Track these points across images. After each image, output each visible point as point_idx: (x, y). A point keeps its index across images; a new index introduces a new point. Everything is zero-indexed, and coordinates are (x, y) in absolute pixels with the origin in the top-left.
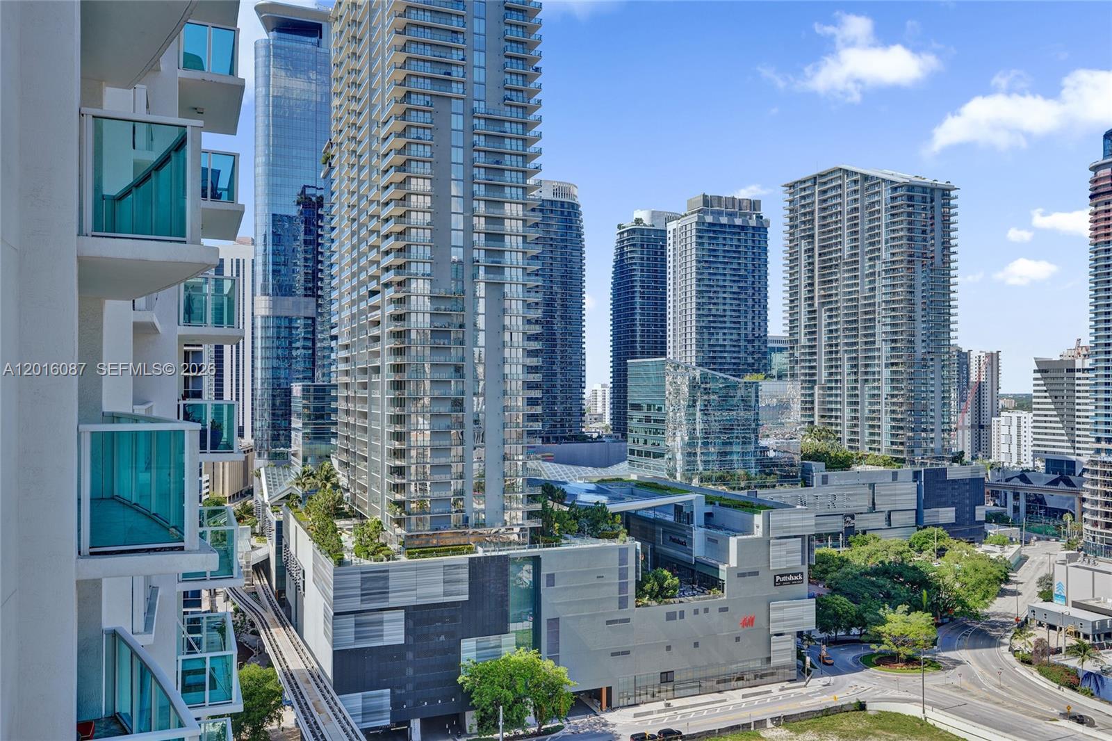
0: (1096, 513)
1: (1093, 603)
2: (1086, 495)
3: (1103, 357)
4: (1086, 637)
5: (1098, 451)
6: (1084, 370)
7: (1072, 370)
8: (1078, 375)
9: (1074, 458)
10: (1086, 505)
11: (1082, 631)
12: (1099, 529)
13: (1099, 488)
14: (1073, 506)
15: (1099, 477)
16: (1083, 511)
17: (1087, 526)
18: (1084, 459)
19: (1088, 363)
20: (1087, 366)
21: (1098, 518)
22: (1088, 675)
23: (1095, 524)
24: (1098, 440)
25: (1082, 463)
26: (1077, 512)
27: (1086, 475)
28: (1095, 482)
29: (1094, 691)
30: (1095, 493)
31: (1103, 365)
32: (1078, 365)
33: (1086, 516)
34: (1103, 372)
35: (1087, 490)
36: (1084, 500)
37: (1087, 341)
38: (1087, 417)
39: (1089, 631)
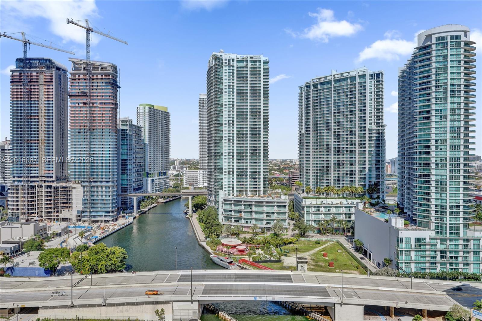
0: (13, 205)
1: (11, 240)
2: (9, 199)
3: (16, 145)
4: (8, 254)
5: (14, 181)
6: (8, 150)
7: (4, 150)
8: (6, 151)
9: (4, 184)
10: (9, 203)
11: (6, 252)
12: (14, 211)
13: (14, 195)
14: (4, 203)
15: (14, 191)
16: (8, 205)
17: (10, 211)
18: (9, 184)
19: (10, 147)
20: (9, 148)
21: (14, 207)
22: (8, 269)
23: (13, 209)
24: (14, 177)
25: (7, 186)
26: (5, 206)
27: (9, 191)
28: (13, 193)
29: (11, 274)
30: (12, 197)
31: (16, 148)
32: (6, 147)
33: (9, 207)
34: (16, 151)
35: (9, 197)
36: (8, 201)
37: (9, 138)
38: (10, 168)
39: (9, 251)
